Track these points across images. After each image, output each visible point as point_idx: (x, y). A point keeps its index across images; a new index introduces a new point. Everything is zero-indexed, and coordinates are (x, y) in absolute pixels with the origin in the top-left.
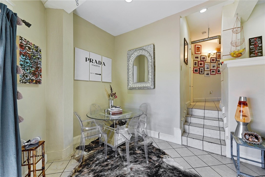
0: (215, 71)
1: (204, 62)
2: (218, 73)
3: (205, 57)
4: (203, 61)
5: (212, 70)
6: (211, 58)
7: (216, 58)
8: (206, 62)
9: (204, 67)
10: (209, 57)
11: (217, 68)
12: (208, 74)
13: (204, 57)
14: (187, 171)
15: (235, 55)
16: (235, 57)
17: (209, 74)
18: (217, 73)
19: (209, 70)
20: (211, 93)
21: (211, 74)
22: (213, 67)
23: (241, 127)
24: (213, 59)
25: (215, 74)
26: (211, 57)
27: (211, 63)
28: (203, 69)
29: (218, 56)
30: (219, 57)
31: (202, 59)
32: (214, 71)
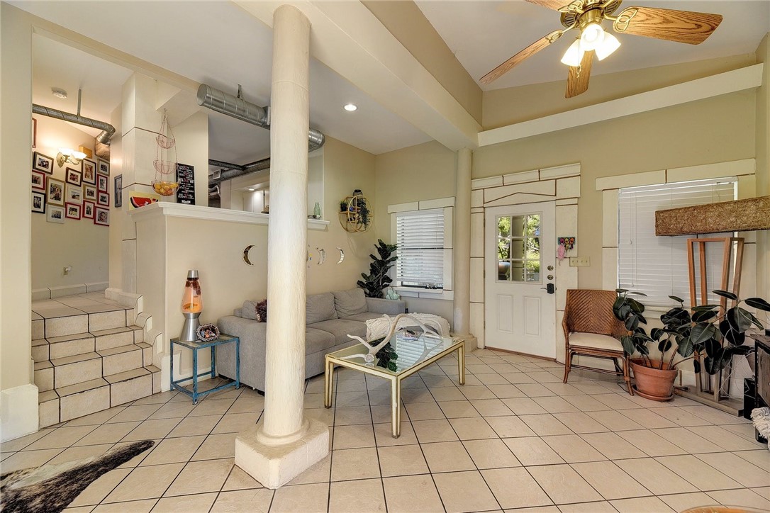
0: (78, 208)
1: (47, 175)
2: (86, 215)
3: (50, 161)
4: (43, 173)
5: (69, 206)
6: (68, 169)
7: (82, 173)
8: (52, 176)
9: (44, 192)
10: (61, 164)
11: (84, 202)
12: (57, 216)
13: (46, 159)
14: (109, 453)
15: (162, 191)
16: (162, 194)
17: (63, 215)
18: (83, 216)
19: (61, 203)
20: (66, 272)
21: (66, 217)
22: (74, 197)
23: (192, 322)
24: (72, 174)
25: (79, 219)
26: (66, 165)
27: (67, 184)
28: (42, 197)
29: (87, 169)
30: (89, 173)
31: (39, 165)
32: (76, 210)
